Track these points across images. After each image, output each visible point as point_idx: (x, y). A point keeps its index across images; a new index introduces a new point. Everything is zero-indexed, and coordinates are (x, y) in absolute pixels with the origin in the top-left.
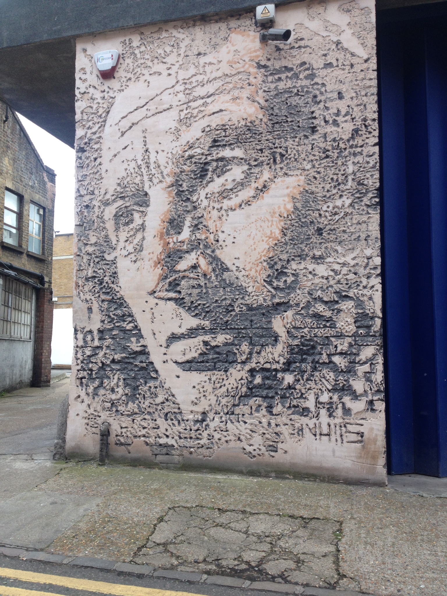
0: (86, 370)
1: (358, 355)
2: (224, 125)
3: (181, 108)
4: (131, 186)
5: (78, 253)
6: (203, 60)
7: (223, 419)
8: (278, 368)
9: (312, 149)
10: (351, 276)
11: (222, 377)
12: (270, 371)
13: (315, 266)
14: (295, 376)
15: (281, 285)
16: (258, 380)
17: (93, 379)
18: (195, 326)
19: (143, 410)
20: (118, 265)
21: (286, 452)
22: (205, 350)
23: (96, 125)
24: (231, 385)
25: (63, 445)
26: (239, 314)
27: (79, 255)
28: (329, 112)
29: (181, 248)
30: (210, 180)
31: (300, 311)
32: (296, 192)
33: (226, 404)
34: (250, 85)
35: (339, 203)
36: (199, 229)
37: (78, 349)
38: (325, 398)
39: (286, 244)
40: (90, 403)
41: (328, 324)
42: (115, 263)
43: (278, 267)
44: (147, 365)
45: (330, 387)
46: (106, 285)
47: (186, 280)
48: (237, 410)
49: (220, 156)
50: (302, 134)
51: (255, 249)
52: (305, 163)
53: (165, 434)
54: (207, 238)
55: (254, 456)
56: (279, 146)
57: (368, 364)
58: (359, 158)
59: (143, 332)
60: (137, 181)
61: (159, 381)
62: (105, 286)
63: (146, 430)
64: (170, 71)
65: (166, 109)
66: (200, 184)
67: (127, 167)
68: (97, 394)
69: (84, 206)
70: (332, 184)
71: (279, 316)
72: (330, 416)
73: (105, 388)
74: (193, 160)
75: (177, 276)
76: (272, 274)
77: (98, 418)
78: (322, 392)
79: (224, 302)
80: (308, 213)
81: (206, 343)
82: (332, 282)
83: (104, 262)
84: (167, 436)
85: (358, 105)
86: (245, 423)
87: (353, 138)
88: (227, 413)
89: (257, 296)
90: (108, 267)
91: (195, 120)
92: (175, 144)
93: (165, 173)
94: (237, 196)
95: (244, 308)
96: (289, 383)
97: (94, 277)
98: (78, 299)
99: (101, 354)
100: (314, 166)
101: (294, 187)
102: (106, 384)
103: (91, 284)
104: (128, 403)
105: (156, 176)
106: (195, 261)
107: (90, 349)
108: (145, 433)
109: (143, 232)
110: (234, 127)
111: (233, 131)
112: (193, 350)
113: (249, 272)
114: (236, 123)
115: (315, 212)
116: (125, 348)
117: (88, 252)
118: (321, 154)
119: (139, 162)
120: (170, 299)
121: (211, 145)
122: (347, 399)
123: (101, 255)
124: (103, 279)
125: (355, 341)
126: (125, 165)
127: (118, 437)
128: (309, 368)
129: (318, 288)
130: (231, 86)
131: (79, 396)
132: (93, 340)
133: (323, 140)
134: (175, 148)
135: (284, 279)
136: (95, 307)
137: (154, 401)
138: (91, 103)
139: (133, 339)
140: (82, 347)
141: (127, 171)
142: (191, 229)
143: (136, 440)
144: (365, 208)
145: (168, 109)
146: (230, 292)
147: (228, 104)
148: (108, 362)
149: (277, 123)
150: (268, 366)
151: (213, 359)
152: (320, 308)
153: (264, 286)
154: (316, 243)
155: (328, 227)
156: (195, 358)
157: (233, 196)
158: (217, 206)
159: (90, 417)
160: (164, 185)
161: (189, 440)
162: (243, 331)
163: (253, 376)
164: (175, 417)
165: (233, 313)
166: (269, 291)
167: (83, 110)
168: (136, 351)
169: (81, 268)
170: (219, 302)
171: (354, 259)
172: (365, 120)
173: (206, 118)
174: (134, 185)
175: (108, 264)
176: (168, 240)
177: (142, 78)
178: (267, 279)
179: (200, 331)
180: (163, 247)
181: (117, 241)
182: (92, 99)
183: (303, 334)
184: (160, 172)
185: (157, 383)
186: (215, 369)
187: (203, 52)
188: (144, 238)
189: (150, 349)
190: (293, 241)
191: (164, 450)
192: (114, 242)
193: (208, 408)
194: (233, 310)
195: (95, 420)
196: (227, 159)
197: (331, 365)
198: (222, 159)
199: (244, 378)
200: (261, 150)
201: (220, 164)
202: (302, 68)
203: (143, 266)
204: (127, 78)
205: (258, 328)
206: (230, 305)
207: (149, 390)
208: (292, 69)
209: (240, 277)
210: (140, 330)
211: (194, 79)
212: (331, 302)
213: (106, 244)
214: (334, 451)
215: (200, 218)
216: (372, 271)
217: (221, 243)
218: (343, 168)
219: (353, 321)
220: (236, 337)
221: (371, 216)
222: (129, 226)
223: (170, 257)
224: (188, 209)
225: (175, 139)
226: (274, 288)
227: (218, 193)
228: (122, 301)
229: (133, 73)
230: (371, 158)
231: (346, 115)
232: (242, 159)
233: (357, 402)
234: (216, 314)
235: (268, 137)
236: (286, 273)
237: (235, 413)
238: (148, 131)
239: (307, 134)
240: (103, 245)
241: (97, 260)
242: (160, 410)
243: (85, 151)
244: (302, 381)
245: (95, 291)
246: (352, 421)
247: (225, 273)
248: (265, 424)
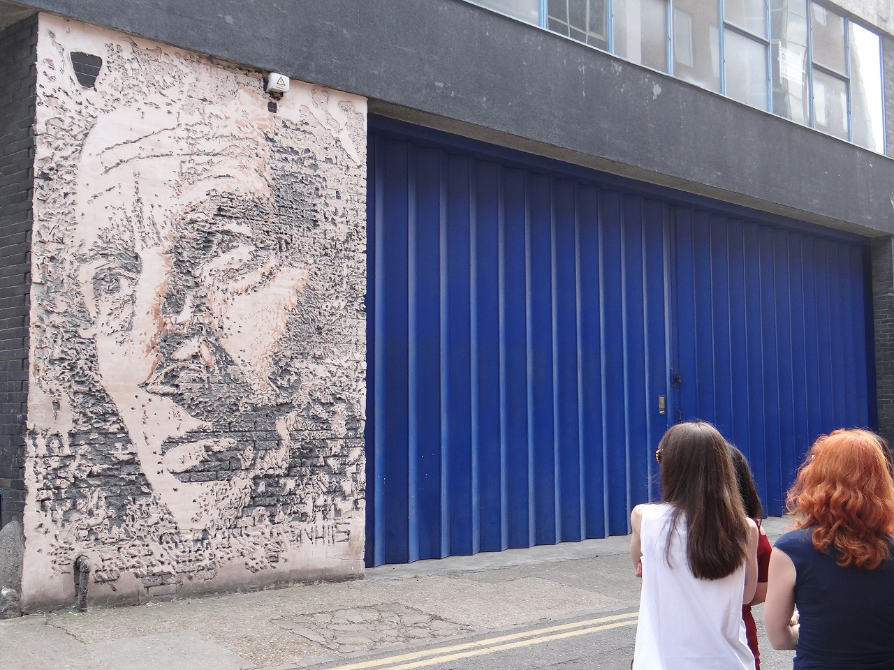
0: (50, 489)
1: (347, 456)
2: (230, 193)
3: (183, 158)
4: (117, 242)
5: (38, 324)
6: (209, 109)
7: (226, 535)
8: (281, 474)
9: (314, 243)
10: (344, 379)
11: (225, 487)
12: (271, 478)
13: (316, 366)
14: (296, 481)
15: (285, 384)
16: (262, 488)
17: (61, 499)
18: (196, 429)
19: (131, 535)
20: (98, 345)
21: (286, 561)
22: (207, 457)
23: (69, 147)
24: (235, 496)
25: (17, 595)
26: (244, 415)
27: (38, 326)
28: (329, 209)
29: (181, 332)
30: (215, 254)
31: (301, 412)
32: (300, 285)
33: (229, 517)
34: (257, 156)
35: (336, 304)
36: (201, 311)
37: (38, 460)
38: (320, 502)
39: (290, 340)
40: (58, 533)
41: (324, 427)
42: (92, 343)
43: (282, 364)
44: (136, 477)
45: (325, 490)
46: (81, 372)
47: (186, 371)
48: (240, 523)
49: (226, 228)
50: (305, 225)
51: (261, 342)
52: (308, 256)
53: (159, 561)
54: (210, 323)
55: (257, 570)
56: (284, 232)
57: (355, 465)
58: (351, 263)
59: (131, 435)
60: (126, 236)
61: (152, 497)
62: (78, 373)
63: (136, 559)
64: (169, 108)
65: (164, 154)
66: (203, 256)
67: (112, 216)
68: (68, 521)
69: (48, 257)
70: (331, 284)
71: (282, 417)
72: (324, 518)
73: (79, 511)
74: (196, 226)
75: (175, 365)
76: (276, 371)
77: (70, 552)
78: (319, 495)
79: (228, 400)
80: (309, 309)
81: (207, 449)
82: (329, 384)
83: (78, 340)
84: (162, 563)
85: (352, 209)
86: (248, 535)
87: (347, 241)
88: (230, 528)
89: (262, 395)
90: (83, 347)
91: (199, 178)
92: (174, 201)
93: (162, 235)
94: (243, 278)
95: (249, 408)
96: (290, 489)
97: (62, 359)
98: (38, 388)
99: (74, 465)
100: (315, 262)
101: (299, 280)
102: (81, 506)
103: (58, 368)
104: (111, 528)
105: (150, 235)
106: (197, 350)
107: (57, 459)
108: (135, 563)
109: (133, 305)
110: (241, 199)
111: (240, 203)
112: (194, 457)
113: (255, 367)
114: (244, 195)
115: (316, 309)
116: (107, 457)
117: (53, 323)
118: (321, 251)
119: (129, 214)
120: (164, 395)
121: (215, 213)
122: (338, 500)
123: (74, 329)
124: (75, 363)
125: (345, 443)
126: (109, 213)
127: (99, 573)
128: (308, 471)
129: (317, 389)
130: (239, 151)
131: (41, 526)
132: (61, 446)
133: (324, 237)
134: (174, 206)
135: (288, 377)
136: (65, 402)
137: (146, 522)
138: (60, 114)
139: (119, 445)
140: (44, 457)
141: (113, 221)
142: (193, 310)
143: (122, 574)
144: (355, 312)
145: (167, 155)
146: (235, 389)
147: (236, 171)
148: (84, 477)
149: (282, 207)
150: (271, 472)
151: (215, 467)
152: (319, 410)
153: (269, 384)
154: (316, 342)
155: (327, 327)
156: (195, 466)
157: (239, 278)
158: (223, 286)
159: (58, 552)
160: (161, 249)
161: (188, 563)
162: (248, 434)
163: (256, 484)
164: (172, 539)
165: (237, 413)
166: (274, 390)
167: (48, 121)
168: (123, 460)
169: (43, 346)
170: (223, 400)
171: (346, 362)
172: (356, 226)
173: (212, 179)
174: (122, 242)
175: (82, 343)
176: (164, 320)
177: (134, 105)
178: (271, 377)
179: (202, 434)
180: (158, 327)
181: (97, 312)
182: (62, 108)
183: (304, 437)
184: (155, 231)
185: (150, 500)
186: (217, 478)
187: (208, 98)
188: (133, 314)
189: (140, 457)
190: (296, 337)
191: (159, 580)
192: (93, 314)
193: (209, 525)
194: (238, 410)
195: (66, 555)
196: (233, 234)
197: (326, 468)
198: (227, 233)
199: (248, 486)
200: (267, 232)
201: (226, 238)
202: (306, 155)
203: (132, 350)
204: (114, 98)
205: (261, 431)
206: (235, 404)
207: (140, 509)
208: (297, 153)
209: (245, 372)
210: (127, 433)
211: (198, 128)
212: (327, 403)
213: (80, 315)
214: (327, 553)
215: (202, 297)
216: (360, 375)
217: (226, 330)
218: (339, 269)
219: (345, 423)
220: (240, 441)
221: (360, 321)
222: (114, 295)
223: (165, 341)
224: (188, 285)
225: (176, 195)
226: (277, 387)
227: (223, 271)
228: (103, 394)
229: (123, 93)
230: (361, 264)
231: (342, 217)
232: (248, 237)
233: (346, 502)
234: (219, 414)
235: (275, 219)
236: (289, 371)
237: (238, 526)
238: (142, 175)
239: (310, 227)
240: (75, 316)
241: (67, 336)
242: (154, 532)
243: (50, 179)
244: (301, 486)
245: (64, 378)
246: (341, 521)
247: (229, 366)
248: (268, 535)
